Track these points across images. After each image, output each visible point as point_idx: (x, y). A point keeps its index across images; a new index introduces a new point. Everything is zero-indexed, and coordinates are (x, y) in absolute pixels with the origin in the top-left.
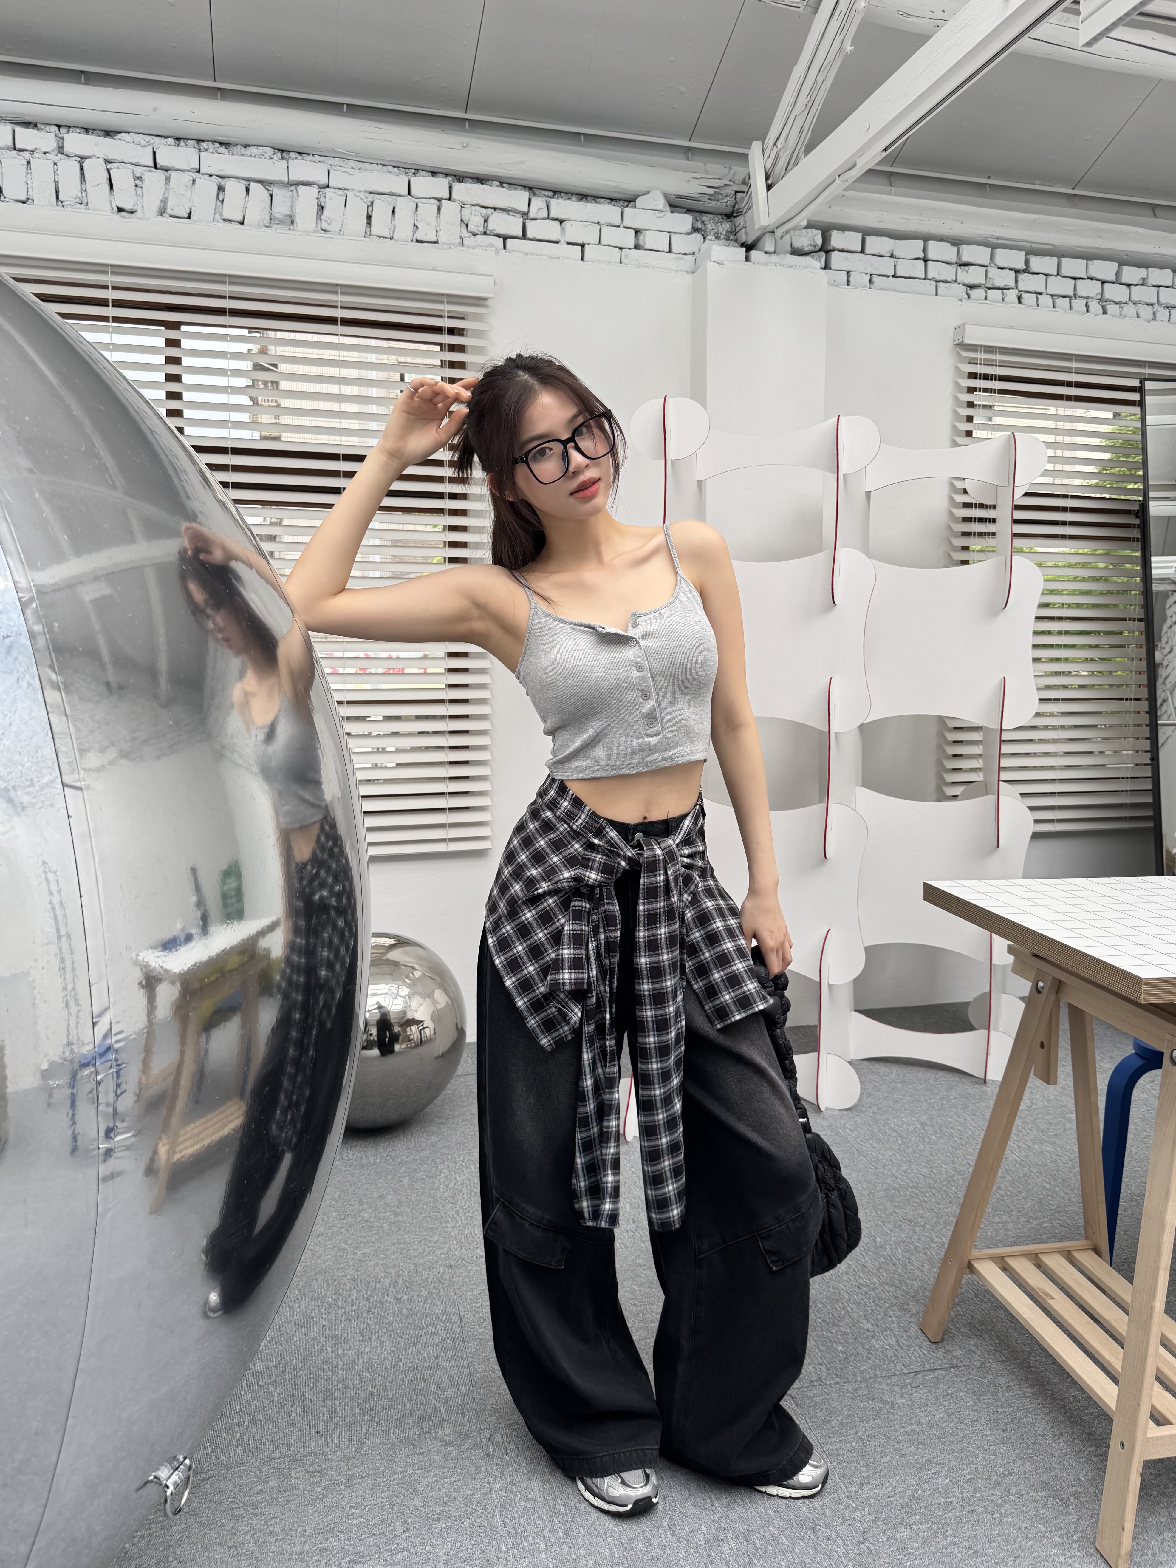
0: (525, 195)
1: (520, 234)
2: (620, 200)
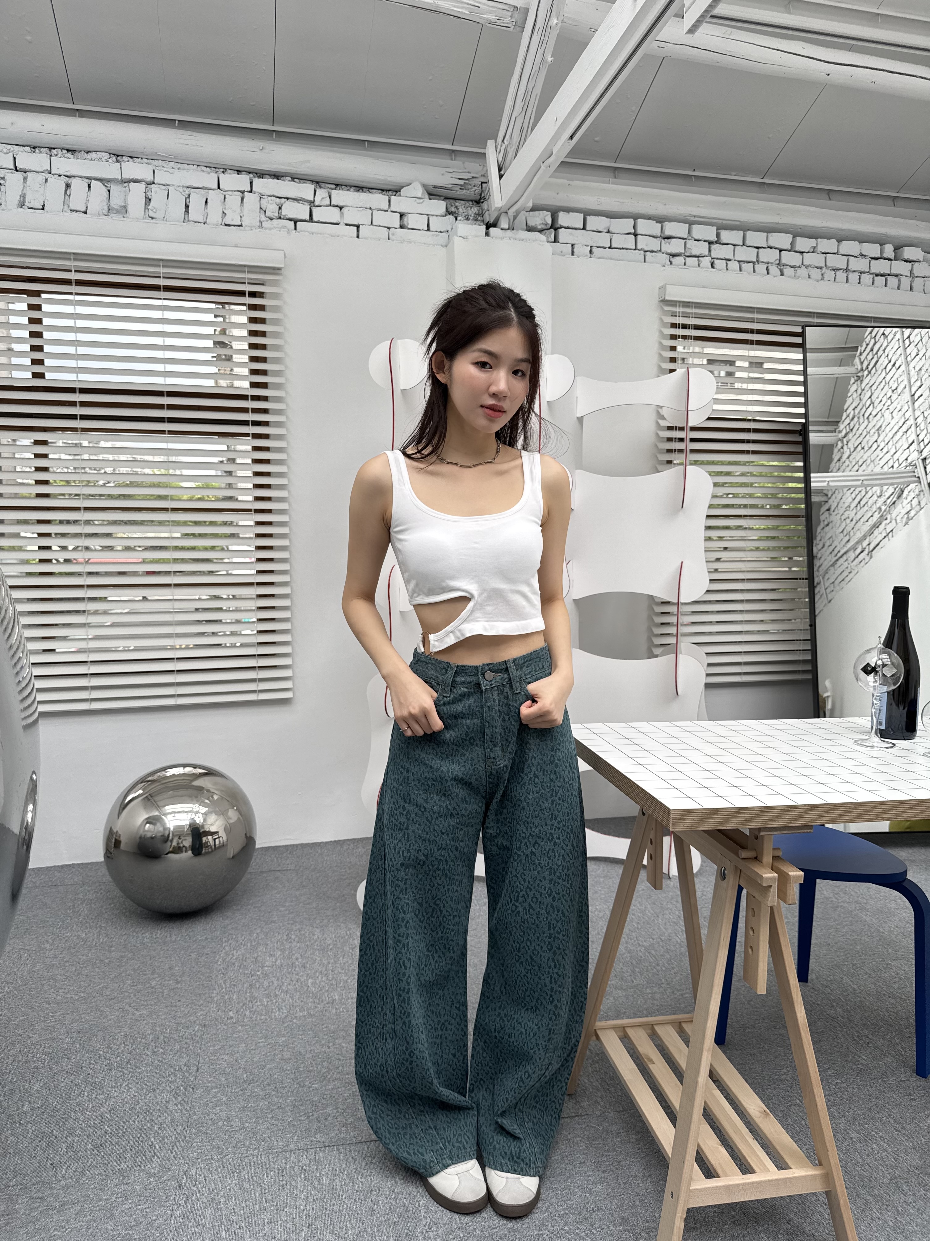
0: (312, 187)
1: (308, 218)
2: (389, 190)
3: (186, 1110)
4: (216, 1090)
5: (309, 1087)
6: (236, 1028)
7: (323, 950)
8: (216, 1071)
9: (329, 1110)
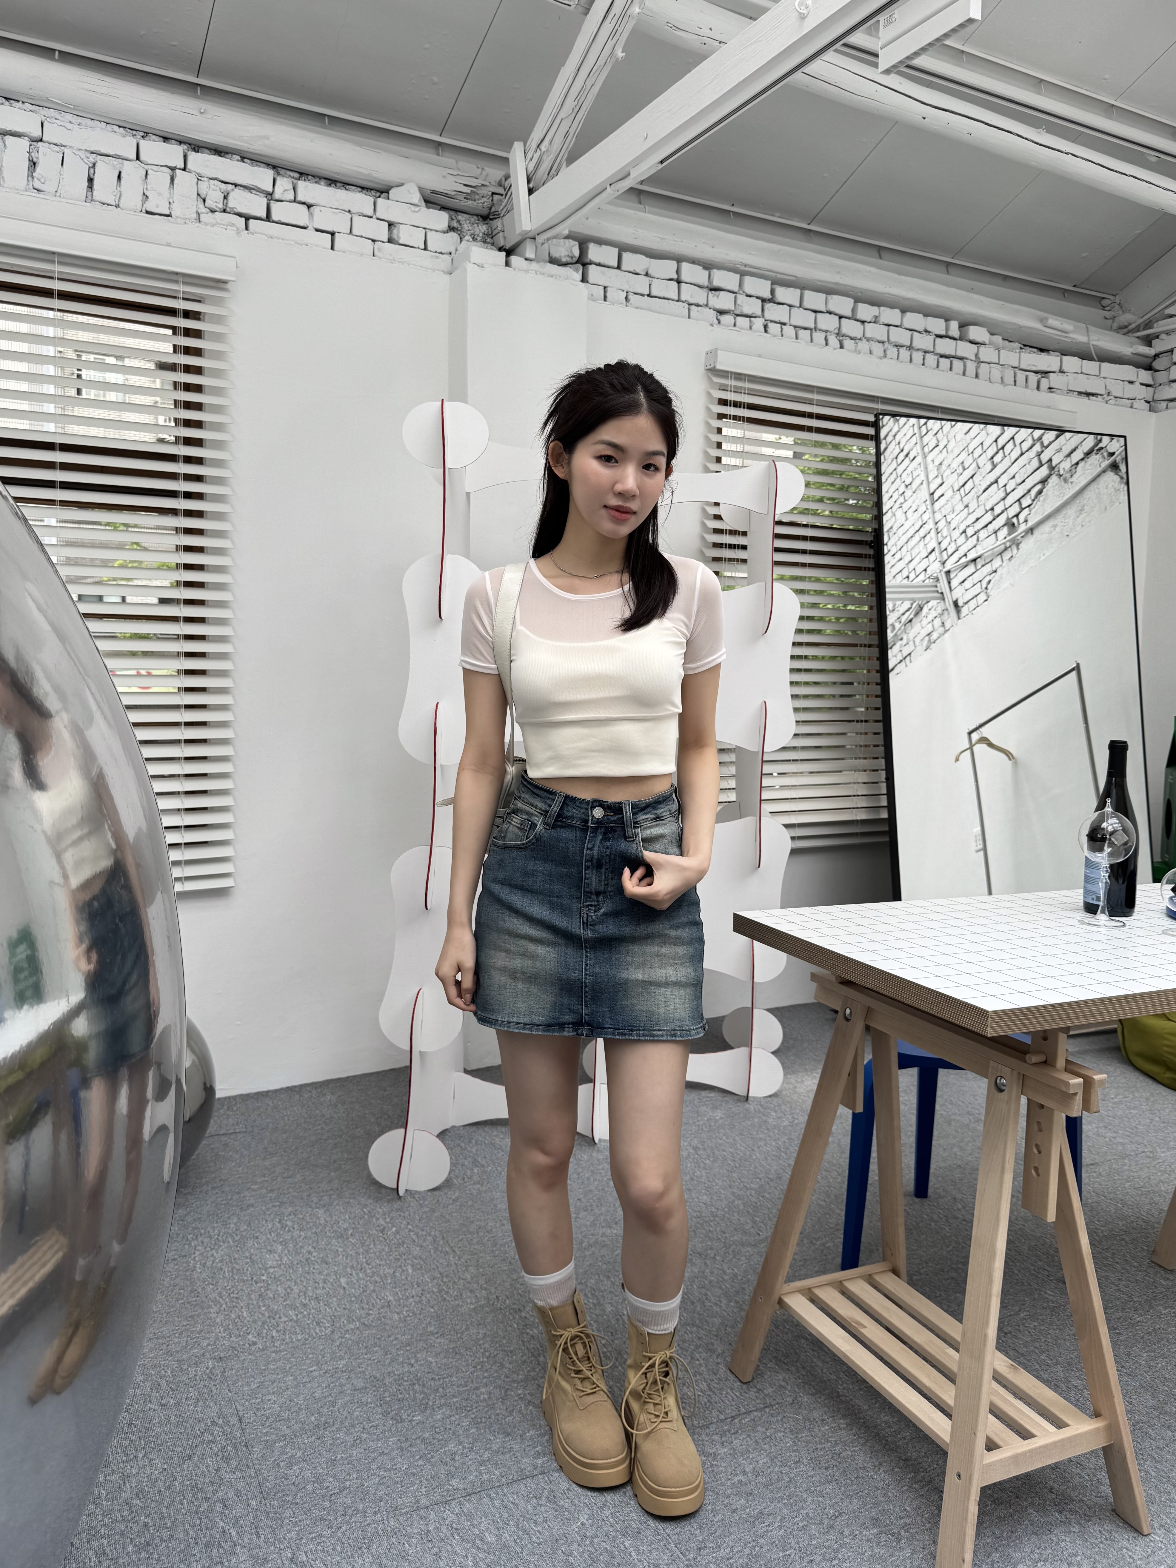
0: (270, 173)
1: (264, 215)
2: (371, 189)
3: (250, 1476)
4: (281, 1444)
5: (410, 1421)
6: (269, 1356)
7: (341, 1236)
8: (268, 1418)
9: (451, 1446)
